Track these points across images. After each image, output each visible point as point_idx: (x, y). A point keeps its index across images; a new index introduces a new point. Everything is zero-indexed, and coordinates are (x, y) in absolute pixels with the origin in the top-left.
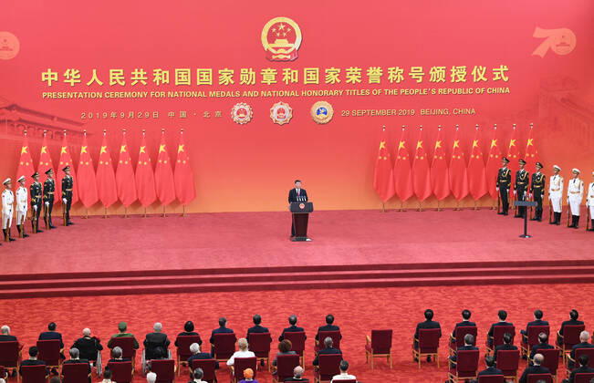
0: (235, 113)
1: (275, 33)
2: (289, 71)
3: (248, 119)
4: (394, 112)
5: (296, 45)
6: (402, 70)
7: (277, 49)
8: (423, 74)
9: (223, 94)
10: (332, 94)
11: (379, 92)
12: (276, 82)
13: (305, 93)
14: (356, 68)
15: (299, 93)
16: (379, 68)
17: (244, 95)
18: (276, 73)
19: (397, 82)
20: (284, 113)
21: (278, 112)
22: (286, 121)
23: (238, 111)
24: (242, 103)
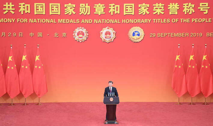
0: (76, 34)
2: (114, 6)
3: (85, 38)
4: (187, 34)
6: (193, 6)
8: (209, 8)
9: (68, 21)
10: (143, 22)
11: (177, 21)
12: (104, 13)
13: (125, 21)
14: (160, 4)
15: (121, 21)
16: (177, 4)
17: (82, 22)
18: (104, 7)
19: (190, 13)
20: (110, 34)
21: (106, 34)
22: (111, 40)
23: (78, 33)
24: (80, 27)
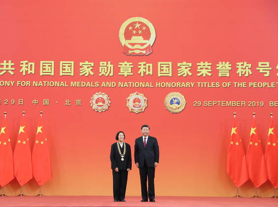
0: (94, 102)
1: (131, 31)
2: (144, 65)
3: (106, 107)
4: (243, 103)
5: (151, 42)
6: (250, 65)
7: (133, 45)
8: (270, 69)
9: (84, 84)
10: (184, 85)
11: (229, 85)
12: (132, 74)
13: (159, 85)
14: (206, 62)
15: (154, 84)
16: (228, 63)
17: (102, 85)
18: (132, 66)
19: (246, 75)
20: (139, 102)
21: (134, 102)
22: (142, 109)
23: (97, 100)
24: (100, 92)
